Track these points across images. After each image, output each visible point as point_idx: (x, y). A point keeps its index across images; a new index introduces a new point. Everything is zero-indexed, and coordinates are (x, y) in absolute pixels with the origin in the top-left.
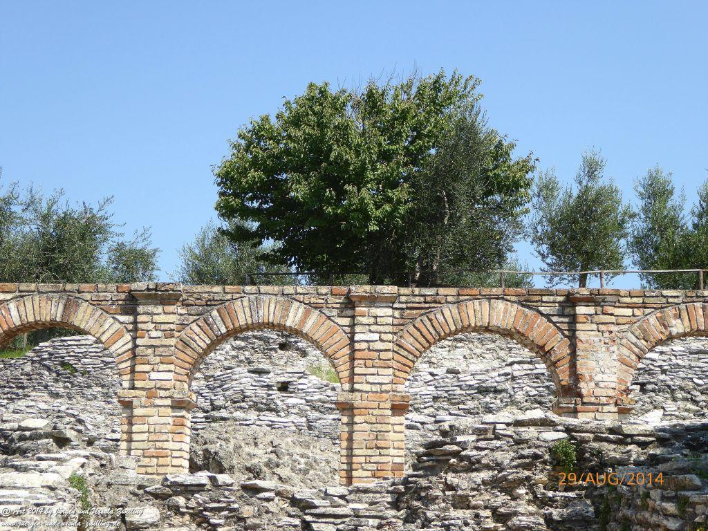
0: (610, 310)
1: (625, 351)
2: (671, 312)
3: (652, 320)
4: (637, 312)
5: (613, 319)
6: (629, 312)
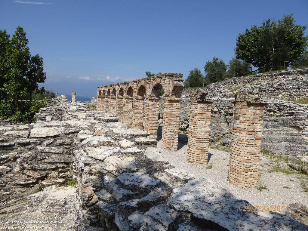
1: (151, 88)
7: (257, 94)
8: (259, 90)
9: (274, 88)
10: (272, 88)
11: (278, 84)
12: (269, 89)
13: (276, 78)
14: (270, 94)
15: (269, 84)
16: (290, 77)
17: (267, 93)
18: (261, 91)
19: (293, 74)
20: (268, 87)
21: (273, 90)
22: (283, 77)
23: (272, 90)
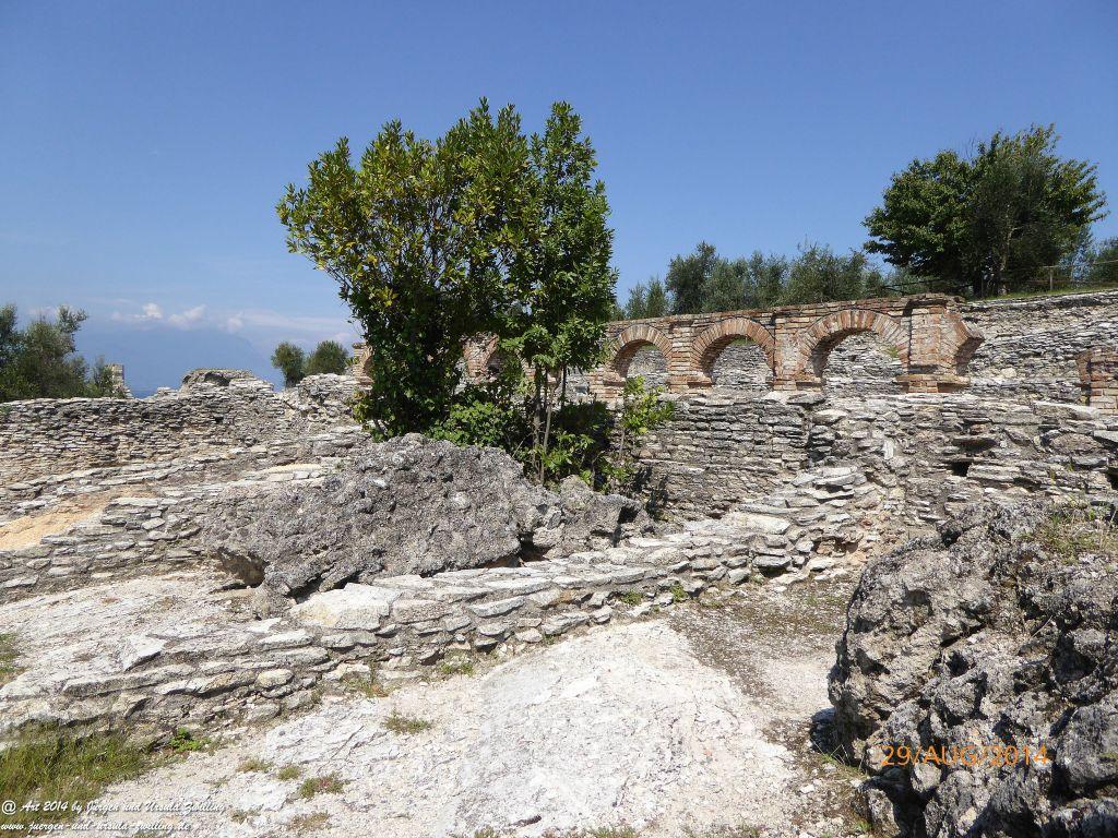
0: (795, 319)
1: (804, 345)
2: (831, 317)
3: (820, 323)
4: (812, 319)
5: (797, 325)
6: (806, 320)
7: (1013, 364)
8: (1018, 353)
9: (1074, 345)
10: (1069, 346)
11: (1091, 333)
12: (1058, 350)
13: (1046, 317)
14: (1062, 363)
15: (1054, 334)
16: (1093, 312)
17: (1052, 362)
18: (1025, 356)
19: (1106, 305)
20: (1049, 341)
21: (1074, 353)
22: (1072, 314)
23: (1068, 353)
